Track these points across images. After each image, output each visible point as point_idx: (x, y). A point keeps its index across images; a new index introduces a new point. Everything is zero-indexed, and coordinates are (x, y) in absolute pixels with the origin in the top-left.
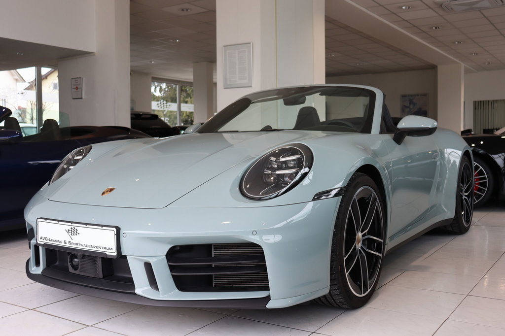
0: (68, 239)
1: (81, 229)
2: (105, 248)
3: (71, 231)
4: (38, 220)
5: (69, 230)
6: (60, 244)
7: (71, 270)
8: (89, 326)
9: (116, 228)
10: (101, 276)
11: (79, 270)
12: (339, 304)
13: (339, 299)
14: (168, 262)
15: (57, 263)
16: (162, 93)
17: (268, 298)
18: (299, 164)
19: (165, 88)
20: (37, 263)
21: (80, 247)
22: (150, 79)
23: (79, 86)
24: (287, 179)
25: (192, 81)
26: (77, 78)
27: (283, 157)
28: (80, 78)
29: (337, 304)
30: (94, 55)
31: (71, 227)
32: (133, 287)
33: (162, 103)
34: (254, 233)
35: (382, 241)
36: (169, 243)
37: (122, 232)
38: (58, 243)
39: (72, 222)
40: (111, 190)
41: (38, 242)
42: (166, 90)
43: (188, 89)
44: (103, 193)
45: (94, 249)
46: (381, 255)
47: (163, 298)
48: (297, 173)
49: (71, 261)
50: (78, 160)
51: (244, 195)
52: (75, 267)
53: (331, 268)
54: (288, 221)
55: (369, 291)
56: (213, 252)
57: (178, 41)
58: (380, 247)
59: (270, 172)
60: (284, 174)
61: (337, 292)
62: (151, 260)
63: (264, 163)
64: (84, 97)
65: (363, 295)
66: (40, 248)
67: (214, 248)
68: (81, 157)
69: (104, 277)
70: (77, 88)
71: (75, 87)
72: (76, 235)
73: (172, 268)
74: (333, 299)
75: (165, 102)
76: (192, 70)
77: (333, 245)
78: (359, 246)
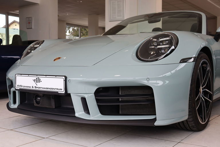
0: (34, 85)
1: (42, 79)
2: (57, 89)
3: (37, 80)
4: (16, 75)
5: (35, 80)
6: (30, 88)
7: (36, 105)
8: (45, 138)
9: (65, 77)
10: (54, 107)
11: (40, 104)
12: (191, 127)
13: (192, 124)
14: (95, 97)
15: (26, 102)
16: (70, 33)
17: (155, 120)
18: (170, 43)
19: (72, 31)
20: (15, 102)
21: (42, 89)
22: (65, 24)
23: (30, 22)
24: (163, 51)
25: (87, 26)
26: (29, 17)
27: (160, 39)
28: (31, 17)
29: (190, 128)
30: (39, 5)
31: (36, 78)
32: (74, 113)
33: (71, 37)
34: (148, 79)
35: (212, 93)
36: (97, 86)
37: (68, 79)
38: (29, 88)
39: (37, 75)
40: (59, 58)
41: (16, 88)
42: (72, 32)
43: (83, 32)
44: (55, 60)
45: (50, 90)
46: (211, 101)
47: (92, 118)
48: (170, 48)
49: (36, 99)
50: (37, 47)
51: (139, 59)
52: (38, 103)
53: (189, 104)
54: (164, 75)
55: (206, 121)
56: (120, 92)
57: (81, 2)
58: (211, 97)
59: (153, 47)
60: (162, 48)
61: (191, 120)
62: (86, 96)
63: (149, 43)
64: (33, 27)
65: (203, 123)
66: (17, 92)
67: (121, 90)
68: (38, 46)
69: (56, 108)
70: (29, 23)
71: (28, 22)
72: (40, 82)
73: (98, 101)
74: (188, 124)
75: (73, 36)
76: (87, 19)
77: (190, 90)
78: (201, 94)
